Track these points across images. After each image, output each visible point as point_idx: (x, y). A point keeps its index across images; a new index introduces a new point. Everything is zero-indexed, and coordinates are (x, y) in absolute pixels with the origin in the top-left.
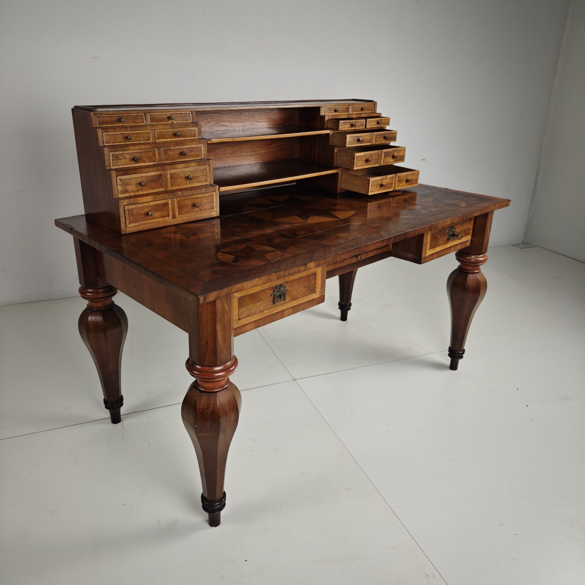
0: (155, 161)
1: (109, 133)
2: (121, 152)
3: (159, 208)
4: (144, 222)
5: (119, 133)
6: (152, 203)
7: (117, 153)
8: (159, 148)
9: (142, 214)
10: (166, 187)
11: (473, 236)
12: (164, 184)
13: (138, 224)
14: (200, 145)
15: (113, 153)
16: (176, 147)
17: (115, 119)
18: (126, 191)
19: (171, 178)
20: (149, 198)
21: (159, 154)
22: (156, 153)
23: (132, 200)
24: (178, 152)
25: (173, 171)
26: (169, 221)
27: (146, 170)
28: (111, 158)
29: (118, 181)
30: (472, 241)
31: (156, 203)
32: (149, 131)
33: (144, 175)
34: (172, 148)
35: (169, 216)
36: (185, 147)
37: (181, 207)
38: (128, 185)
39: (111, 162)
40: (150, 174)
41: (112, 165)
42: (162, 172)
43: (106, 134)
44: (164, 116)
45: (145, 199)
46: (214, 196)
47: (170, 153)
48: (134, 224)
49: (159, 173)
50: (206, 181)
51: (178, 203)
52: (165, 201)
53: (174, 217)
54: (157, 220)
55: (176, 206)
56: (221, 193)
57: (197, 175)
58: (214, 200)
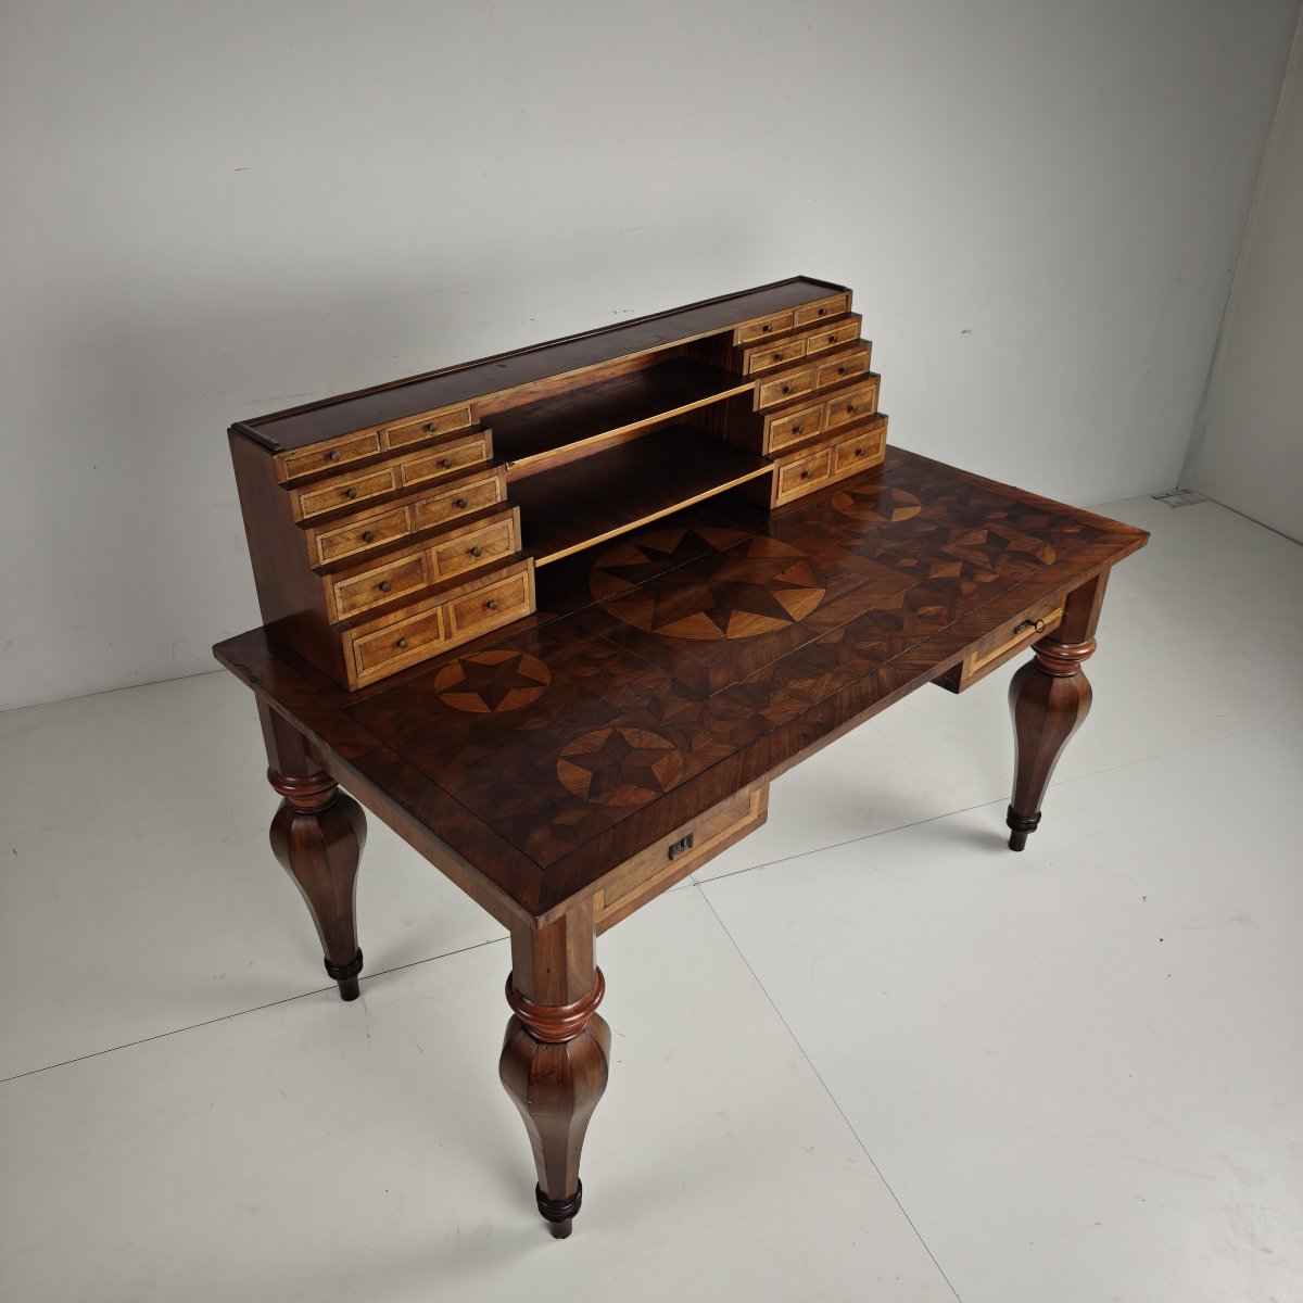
0: (406, 530)
1: (312, 494)
2: (338, 531)
3: (416, 629)
4: (391, 661)
5: (332, 488)
6: (405, 623)
7: (329, 534)
8: (411, 505)
9: (386, 647)
10: (430, 578)
12: (425, 575)
13: (379, 666)
14: (492, 479)
15: (324, 536)
16: (446, 494)
17: (320, 457)
18: (353, 607)
19: (439, 560)
20: (400, 614)
21: (413, 515)
22: (407, 514)
23: (367, 626)
24: (449, 502)
25: (441, 547)
26: (441, 645)
27: (390, 557)
28: (320, 546)
29: (337, 591)
30: (1064, 617)
31: (413, 619)
32: (388, 471)
33: (385, 568)
34: (437, 498)
35: (438, 637)
36: (464, 489)
37: (460, 616)
38: (356, 594)
39: (320, 552)
40: (396, 564)
41: (321, 558)
42: (421, 554)
43: (307, 496)
44: (415, 428)
45: (392, 618)
46: (526, 580)
47: (433, 509)
48: (373, 669)
49: (414, 557)
50: (508, 549)
51: (455, 609)
52: (430, 613)
53: (448, 635)
54: (415, 651)
55: (452, 616)
56: (538, 571)
57: (489, 542)
58: (526, 586)
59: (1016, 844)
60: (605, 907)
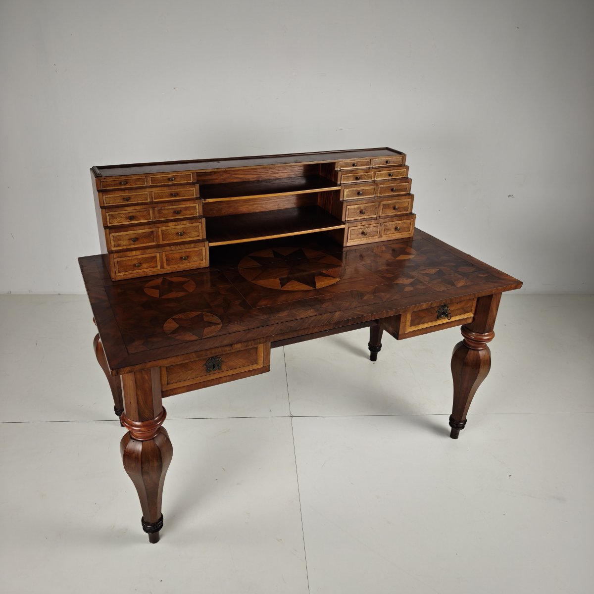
0: (150, 219)
1: (109, 196)
2: (117, 213)
3: (147, 260)
4: (133, 272)
5: (118, 195)
6: (140, 257)
7: (112, 213)
8: (153, 209)
9: (130, 265)
10: (157, 241)
11: (475, 313)
12: (155, 239)
13: (127, 273)
14: (195, 205)
15: (110, 213)
16: (171, 207)
17: (118, 182)
18: (119, 245)
19: (163, 234)
20: (138, 252)
21: (154, 213)
22: (151, 212)
23: (122, 254)
24: (172, 211)
25: (164, 228)
26: (158, 270)
27: (138, 228)
28: (108, 217)
29: (112, 238)
30: (474, 318)
31: (144, 256)
32: (146, 193)
33: (135, 232)
34: (166, 208)
35: (157, 267)
36: (180, 206)
37: (168, 260)
38: (121, 240)
39: (108, 220)
40: (141, 231)
41: (108, 223)
42: (154, 229)
43: (106, 196)
44: (164, 178)
45: (134, 253)
46: (204, 251)
47: (163, 212)
48: (123, 273)
49: (150, 230)
50: (198, 236)
51: (166, 256)
52: (153, 255)
53: (162, 267)
54: (145, 270)
55: (164, 259)
56: (211, 248)
57: (188, 231)
58: (204, 254)
59: (454, 435)
60: (168, 384)
